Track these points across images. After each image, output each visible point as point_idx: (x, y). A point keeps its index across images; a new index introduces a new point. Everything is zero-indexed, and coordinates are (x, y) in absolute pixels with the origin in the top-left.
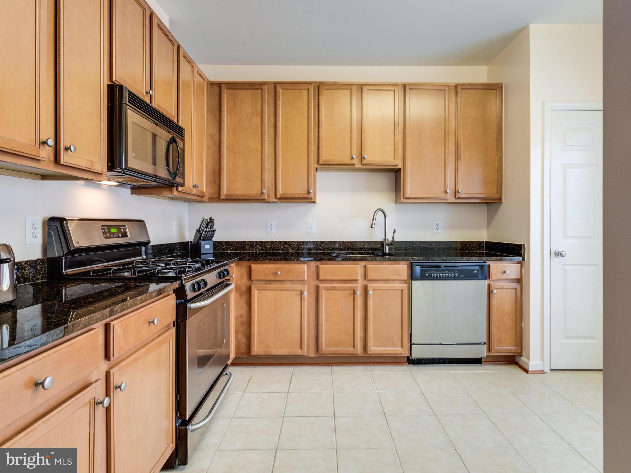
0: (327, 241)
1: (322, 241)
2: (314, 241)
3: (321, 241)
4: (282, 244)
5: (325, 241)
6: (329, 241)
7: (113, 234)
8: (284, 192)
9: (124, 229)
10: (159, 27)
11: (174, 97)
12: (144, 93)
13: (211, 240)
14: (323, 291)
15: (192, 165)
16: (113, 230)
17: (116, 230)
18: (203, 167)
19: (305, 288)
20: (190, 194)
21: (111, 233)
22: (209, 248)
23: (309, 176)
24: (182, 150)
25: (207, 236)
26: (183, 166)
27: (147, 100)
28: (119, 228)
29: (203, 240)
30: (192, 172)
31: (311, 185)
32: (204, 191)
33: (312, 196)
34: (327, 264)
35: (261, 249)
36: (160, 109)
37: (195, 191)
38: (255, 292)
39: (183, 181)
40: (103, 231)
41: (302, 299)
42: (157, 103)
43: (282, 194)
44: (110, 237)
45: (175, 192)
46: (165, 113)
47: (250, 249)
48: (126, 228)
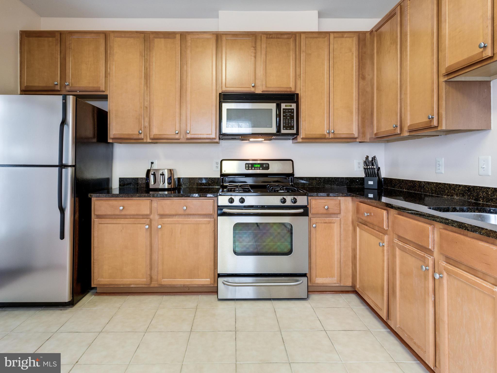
3: (493, 188)
7: (255, 167)
8: (412, 123)
9: (267, 165)
10: (269, 38)
11: (291, 74)
12: (252, 87)
13: (375, 177)
14: (397, 249)
15: (326, 115)
16: (256, 166)
17: (259, 166)
18: (352, 113)
19: (384, 239)
20: (325, 138)
21: (254, 167)
22: (373, 184)
23: (432, 96)
24: (293, 109)
25: (370, 173)
26: (294, 121)
27: (253, 90)
28: (262, 165)
29: (367, 176)
30: (326, 121)
31: (434, 108)
32: (354, 133)
33: (435, 123)
34: (403, 216)
35: (428, 191)
36: (271, 89)
37: (331, 136)
38: (358, 229)
39: (294, 131)
40: (247, 166)
41: (383, 250)
42: (266, 87)
43: (410, 125)
44: (252, 169)
45: (299, 140)
46: (278, 89)
47: (419, 190)
48: (268, 164)
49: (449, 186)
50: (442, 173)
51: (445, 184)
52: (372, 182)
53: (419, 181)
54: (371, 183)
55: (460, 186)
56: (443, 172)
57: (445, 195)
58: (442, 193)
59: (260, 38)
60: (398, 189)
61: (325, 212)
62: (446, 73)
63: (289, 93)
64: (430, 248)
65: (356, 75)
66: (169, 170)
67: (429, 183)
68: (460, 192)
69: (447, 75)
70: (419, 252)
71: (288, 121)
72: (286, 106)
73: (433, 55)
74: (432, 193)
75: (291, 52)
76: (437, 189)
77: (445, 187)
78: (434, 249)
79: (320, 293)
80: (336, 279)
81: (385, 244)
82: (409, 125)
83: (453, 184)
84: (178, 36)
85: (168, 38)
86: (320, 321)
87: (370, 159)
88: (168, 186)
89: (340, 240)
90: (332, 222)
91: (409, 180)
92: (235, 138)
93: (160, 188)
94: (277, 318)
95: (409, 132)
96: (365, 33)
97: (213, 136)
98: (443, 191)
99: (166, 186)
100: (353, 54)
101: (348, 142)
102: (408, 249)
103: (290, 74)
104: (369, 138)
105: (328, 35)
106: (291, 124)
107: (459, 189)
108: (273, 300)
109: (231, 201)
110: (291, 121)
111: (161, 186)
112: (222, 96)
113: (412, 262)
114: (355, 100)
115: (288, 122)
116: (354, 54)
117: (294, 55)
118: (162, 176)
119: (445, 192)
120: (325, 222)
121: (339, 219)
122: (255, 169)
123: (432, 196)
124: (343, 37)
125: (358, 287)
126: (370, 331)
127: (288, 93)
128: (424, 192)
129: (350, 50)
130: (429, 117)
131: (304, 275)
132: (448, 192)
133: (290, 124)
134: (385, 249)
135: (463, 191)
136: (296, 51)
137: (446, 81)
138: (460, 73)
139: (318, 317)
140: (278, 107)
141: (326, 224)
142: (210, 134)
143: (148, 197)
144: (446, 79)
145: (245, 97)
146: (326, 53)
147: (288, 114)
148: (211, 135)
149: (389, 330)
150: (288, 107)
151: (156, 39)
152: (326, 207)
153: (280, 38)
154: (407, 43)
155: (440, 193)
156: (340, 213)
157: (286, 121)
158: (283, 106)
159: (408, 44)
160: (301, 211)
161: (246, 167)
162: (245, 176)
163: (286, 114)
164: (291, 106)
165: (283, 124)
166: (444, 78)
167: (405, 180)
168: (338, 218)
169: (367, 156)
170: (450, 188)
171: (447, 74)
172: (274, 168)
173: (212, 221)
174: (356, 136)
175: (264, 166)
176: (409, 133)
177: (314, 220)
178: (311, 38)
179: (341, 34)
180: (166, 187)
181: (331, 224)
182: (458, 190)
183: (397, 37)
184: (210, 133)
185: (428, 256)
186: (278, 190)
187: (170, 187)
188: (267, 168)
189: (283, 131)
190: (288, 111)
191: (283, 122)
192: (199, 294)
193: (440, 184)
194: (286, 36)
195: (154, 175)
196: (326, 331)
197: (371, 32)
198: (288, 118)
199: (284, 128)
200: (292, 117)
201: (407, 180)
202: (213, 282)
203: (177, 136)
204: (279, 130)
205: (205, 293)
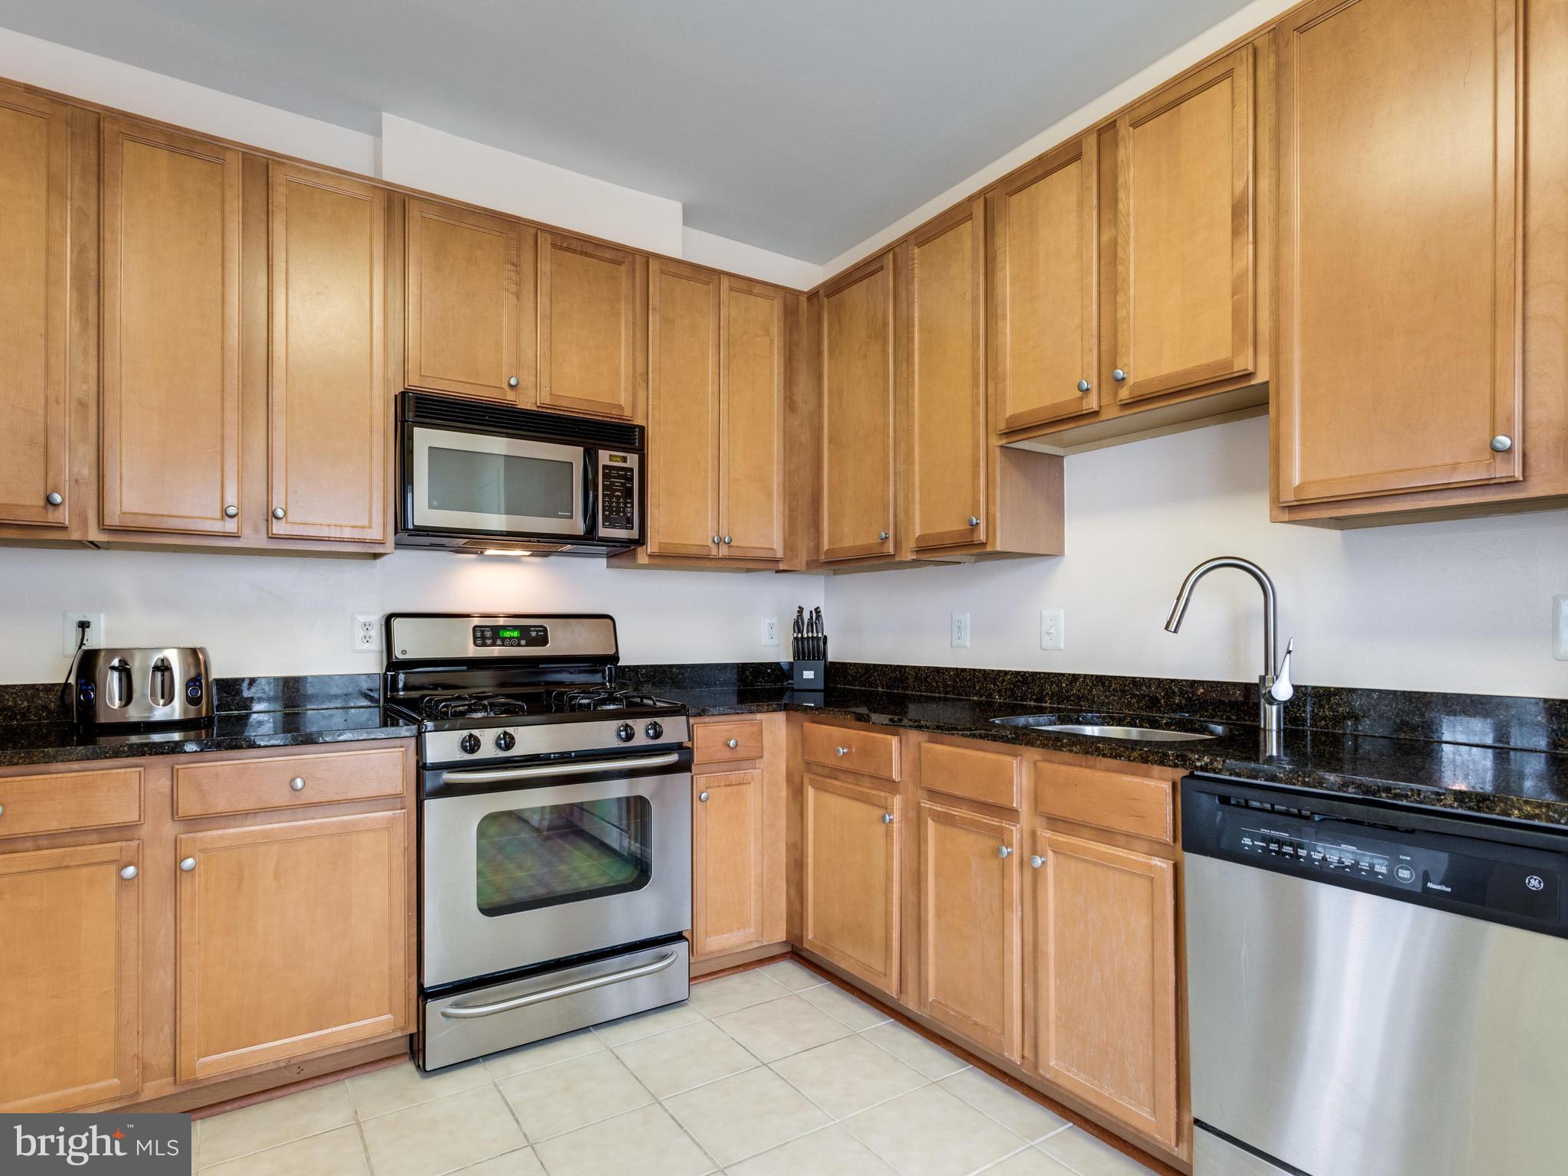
0: (1085, 676)
1: (1074, 675)
2: (1051, 673)
3: (1069, 674)
4: (978, 677)
5: (1080, 675)
6: (1092, 676)
7: (503, 639)
8: (925, 532)
9: (541, 631)
10: (561, 248)
11: (623, 368)
12: (505, 386)
13: (819, 659)
14: (930, 822)
15: (711, 495)
16: (508, 634)
17: (516, 634)
18: (769, 495)
19: (893, 805)
20: (707, 558)
21: (500, 638)
22: (813, 677)
23: (975, 476)
24: (631, 470)
25: (806, 651)
26: (632, 503)
27: (510, 397)
28: (524, 630)
29: (799, 659)
30: (710, 511)
31: (980, 502)
32: (775, 548)
33: (982, 536)
34: (942, 743)
35: (936, 688)
36: (565, 403)
37: (724, 551)
38: (810, 793)
39: (634, 534)
40: (479, 634)
41: (888, 834)
42: (551, 394)
43: (920, 538)
44: (494, 644)
45: (642, 558)
46: (585, 407)
47: (915, 686)
48: (545, 630)
49: (983, 675)
50: (966, 647)
51: (975, 670)
52: (813, 672)
53: (914, 667)
54: (808, 675)
55: (1006, 673)
56: (969, 646)
57: (976, 694)
58: (968, 690)
59: (531, 242)
60: (863, 688)
61: (728, 755)
62: (1008, 429)
63: (616, 421)
64: (1015, 805)
65: (778, 399)
66: (189, 652)
67: (938, 670)
68: (1006, 686)
69: (1006, 433)
70: (987, 820)
71: (618, 503)
72: (611, 458)
73: (976, 385)
74: (947, 693)
75: (623, 303)
76: (957, 682)
77: (974, 676)
78: (1021, 808)
79: (711, 978)
80: (752, 930)
81: (896, 816)
82: (917, 534)
83: (992, 671)
84: (234, 163)
85: (190, 154)
86: (741, 1045)
87: (806, 616)
88: (185, 711)
89: (762, 826)
90: (745, 781)
91: (891, 666)
92: (443, 546)
93: (153, 719)
94: (632, 1073)
95: (915, 553)
96: (796, 293)
97: (375, 533)
98: (970, 687)
99: (175, 710)
100: (772, 341)
101: (748, 570)
102: (960, 816)
103: (619, 368)
104: (807, 562)
105: (715, 278)
106: (625, 513)
107: (1004, 680)
108: (595, 1030)
109: (471, 745)
110: (625, 503)
111: (160, 713)
112: (411, 405)
113: (968, 844)
114: (778, 462)
115: (618, 507)
116: (776, 343)
117: (630, 315)
118: (163, 675)
119: (975, 687)
120: (727, 783)
121: (759, 771)
122: (503, 645)
123: (946, 699)
124: (750, 292)
125: (810, 936)
126: (858, 1034)
127: (613, 420)
128: (927, 691)
129: (767, 332)
130: (970, 522)
131: (678, 937)
132: (981, 689)
133: (622, 512)
134: (895, 829)
135: (1012, 684)
136: (634, 304)
137: (1002, 447)
138: (1033, 435)
139: (733, 1039)
140: (591, 457)
141: (729, 789)
142: (364, 527)
143: (134, 756)
144: (1003, 442)
145: (489, 417)
146: (712, 326)
147: (618, 482)
148: (367, 529)
149: (892, 1020)
150: (616, 461)
151: (128, 144)
152: (732, 743)
153: (591, 256)
154: (914, 345)
155: (964, 691)
156: (761, 757)
157: (611, 502)
158: (604, 457)
159: (916, 347)
160: (673, 758)
161: (475, 638)
162: (465, 668)
163: (611, 482)
164: (624, 460)
165: (604, 511)
166: (1000, 439)
167: (880, 665)
168: (756, 768)
169: (800, 607)
170: (986, 680)
171: (1008, 431)
172: (562, 642)
173: (402, 818)
174: (780, 554)
175: (534, 634)
176: (917, 555)
177: (701, 781)
178: (674, 275)
179: (747, 285)
180: (177, 715)
181: (740, 786)
182: (1002, 683)
183: (885, 324)
184: (365, 522)
185: (1008, 824)
186: (462, 714)
187: (192, 716)
188: (542, 640)
189: (603, 532)
190: (618, 473)
191: (603, 506)
192: (343, 1076)
193: (964, 670)
194: (608, 254)
195: (124, 671)
196: (769, 1065)
197: (813, 295)
198: (616, 493)
199: (607, 524)
200: (629, 493)
201: (886, 666)
202: (403, 1021)
203: (231, 526)
204: (591, 528)
205: (367, 1069)
